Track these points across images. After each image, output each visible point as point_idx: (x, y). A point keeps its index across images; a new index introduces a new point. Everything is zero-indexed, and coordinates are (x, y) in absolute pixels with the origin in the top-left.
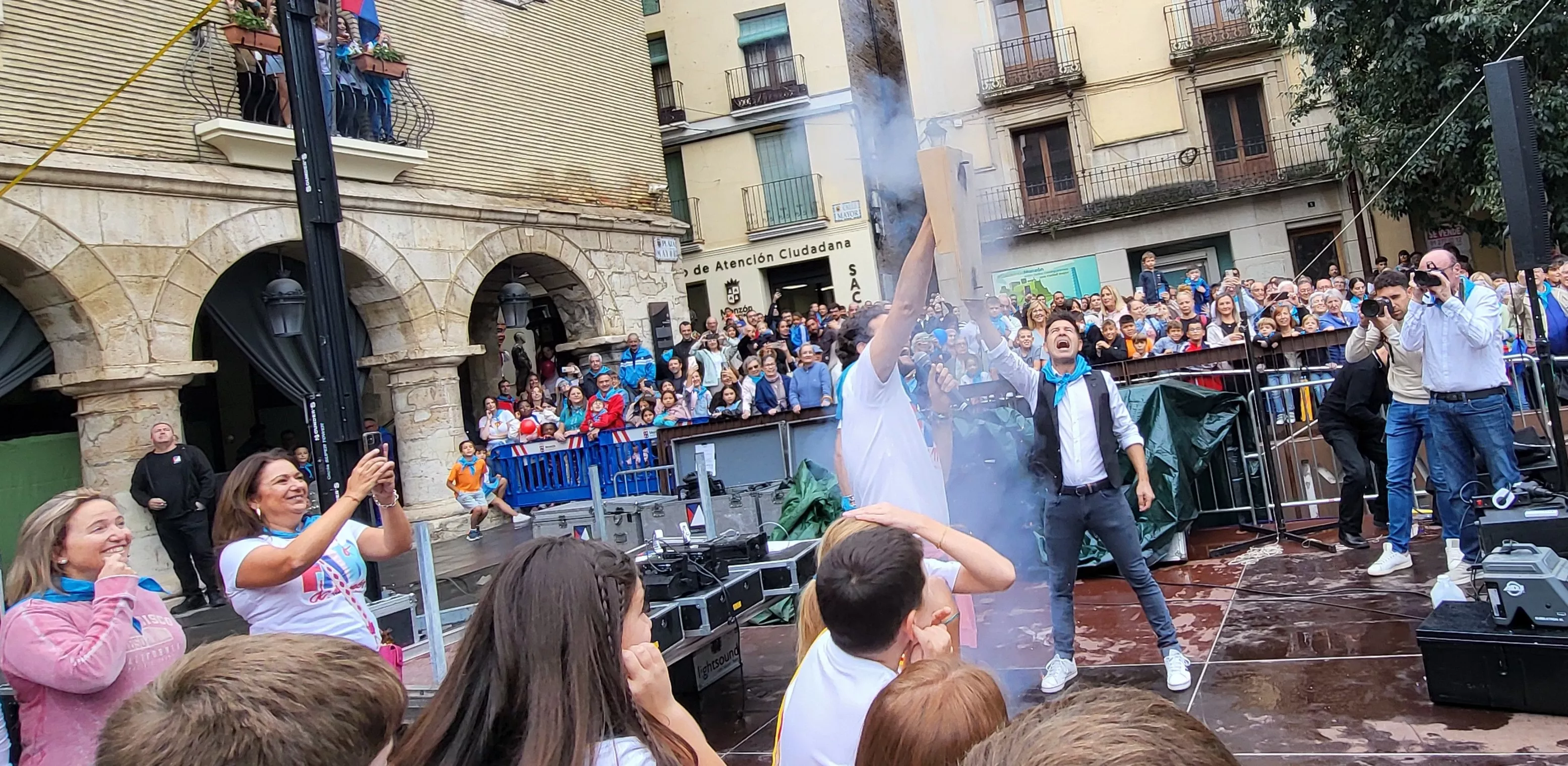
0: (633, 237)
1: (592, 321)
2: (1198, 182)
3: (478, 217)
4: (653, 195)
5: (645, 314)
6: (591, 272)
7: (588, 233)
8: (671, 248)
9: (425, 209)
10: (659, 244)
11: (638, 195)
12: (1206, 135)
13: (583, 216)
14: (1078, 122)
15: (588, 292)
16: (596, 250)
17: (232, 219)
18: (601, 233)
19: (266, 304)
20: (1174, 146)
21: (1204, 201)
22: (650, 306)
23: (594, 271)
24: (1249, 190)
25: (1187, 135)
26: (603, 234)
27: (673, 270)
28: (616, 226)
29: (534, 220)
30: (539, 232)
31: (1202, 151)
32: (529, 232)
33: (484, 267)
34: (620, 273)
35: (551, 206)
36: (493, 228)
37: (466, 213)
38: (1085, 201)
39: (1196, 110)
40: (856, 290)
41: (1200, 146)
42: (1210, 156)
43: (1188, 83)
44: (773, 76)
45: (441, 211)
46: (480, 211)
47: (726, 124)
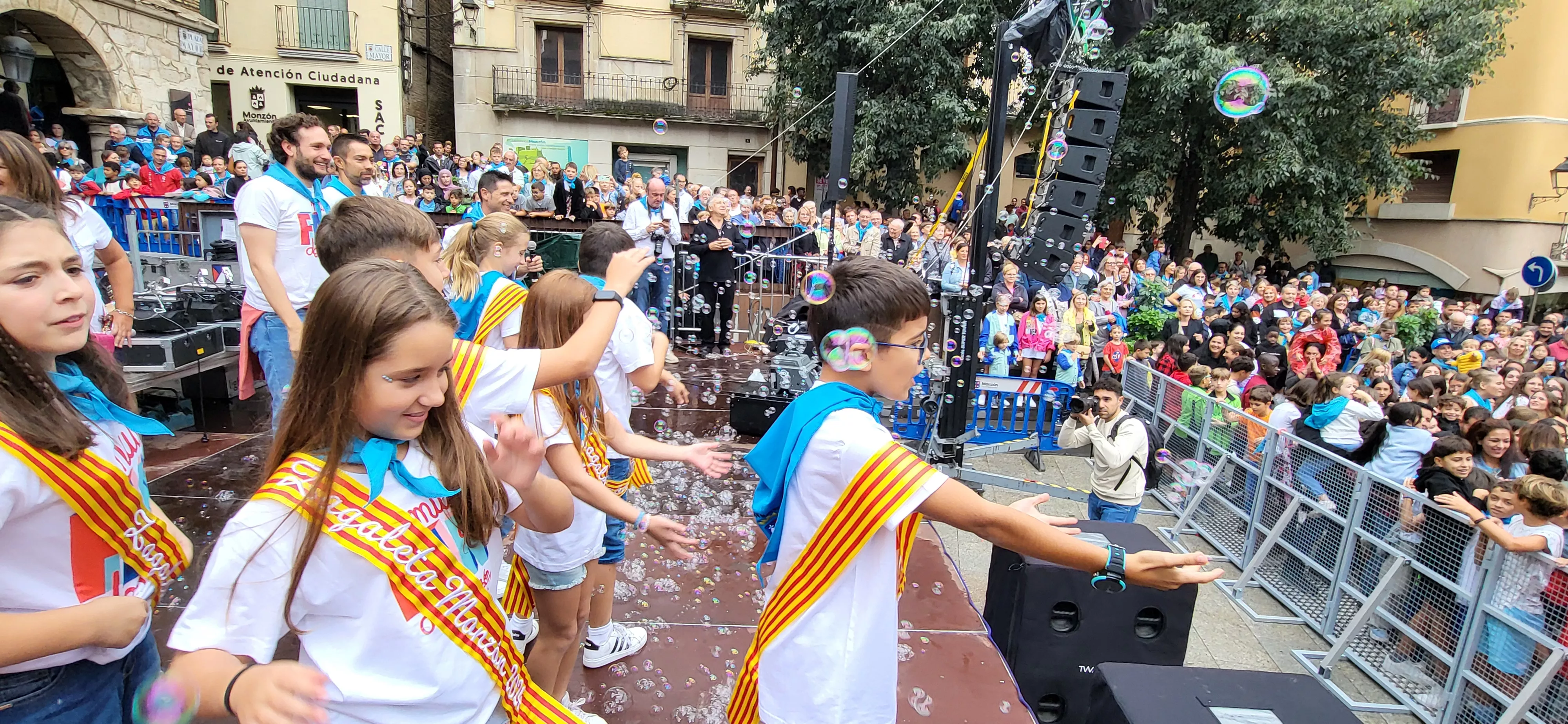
0: (156, 24)
1: (106, 93)
2: (674, 105)
5: (166, 98)
8: (197, 43)
10: (185, 36)
12: (686, 70)
14: (591, 33)
15: (103, 64)
16: (114, 26)
18: (122, 11)
20: (661, 72)
21: (675, 118)
22: (171, 92)
23: (111, 45)
24: (708, 120)
25: (672, 67)
26: (123, 13)
27: (197, 63)
28: (138, 7)
31: (681, 82)
34: (140, 54)
38: (586, 97)
39: (682, 49)
40: (380, 122)
41: (680, 78)
42: (685, 87)
43: (680, 26)
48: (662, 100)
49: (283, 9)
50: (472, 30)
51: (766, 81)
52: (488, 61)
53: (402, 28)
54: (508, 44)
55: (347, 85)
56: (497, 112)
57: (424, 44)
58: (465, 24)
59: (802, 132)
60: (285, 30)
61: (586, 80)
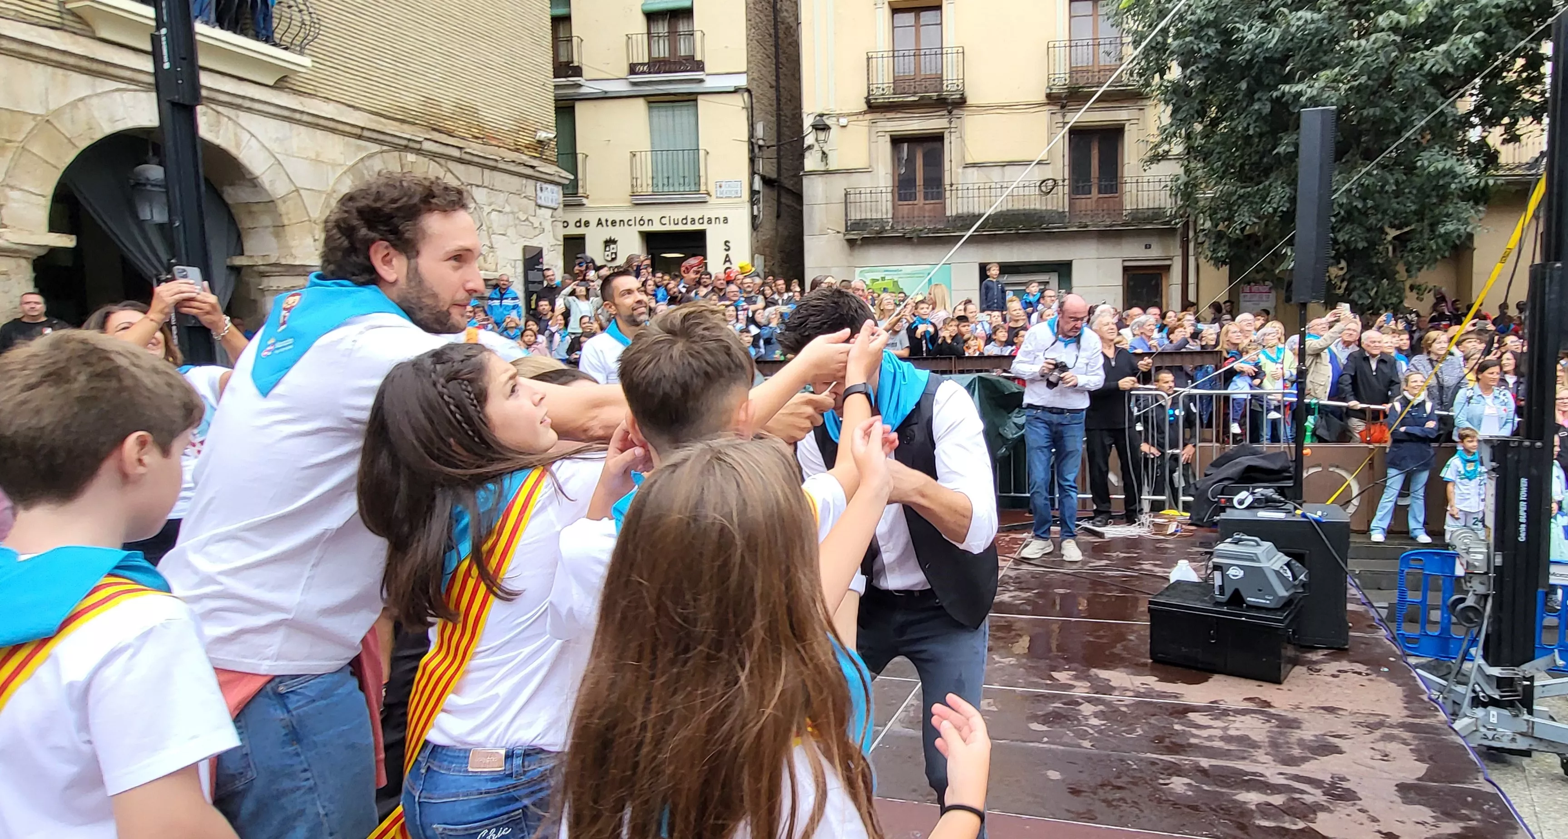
0: (516, 180)
2: (1052, 211)
3: (360, 134)
4: (540, 142)
5: (519, 256)
7: (471, 167)
8: (553, 195)
9: (305, 118)
10: (541, 189)
11: (525, 140)
12: (1067, 169)
13: (468, 150)
14: (953, 138)
16: (478, 186)
17: (98, 95)
18: (485, 170)
19: (133, 187)
20: (1037, 174)
21: (1055, 227)
22: (525, 249)
24: (1095, 225)
25: (1050, 166)
26: (486, 172)
27: (552, 217)
28: (501, 165)
29: (417, 146)
30: (421, 159)
31: (1061, 183)
32: (411, 157)
34: (500, 211)
35: (436, 136)
36: (375, 148)
37: (348, 129)
38: (948, 213)
39: (1061, 144)
40: (728, 265)
41: (1059, 179)
42: (1067, 189)
43: (1058, 117)
44: (673, 48)
45: (322, 122)
46: (363, 128)
47: (622, 87)
48: (1037, 206)
49: (638, 154)
50: (824, 153)
51: (1170, 169)
52: (839, 184)
53: (752, 160)
54: (861, 163)
55: (697, 227)
56: (849, 241)
57: (773, 175)
58: (816, 147)
60: (639, 176)
61: (948, 193)
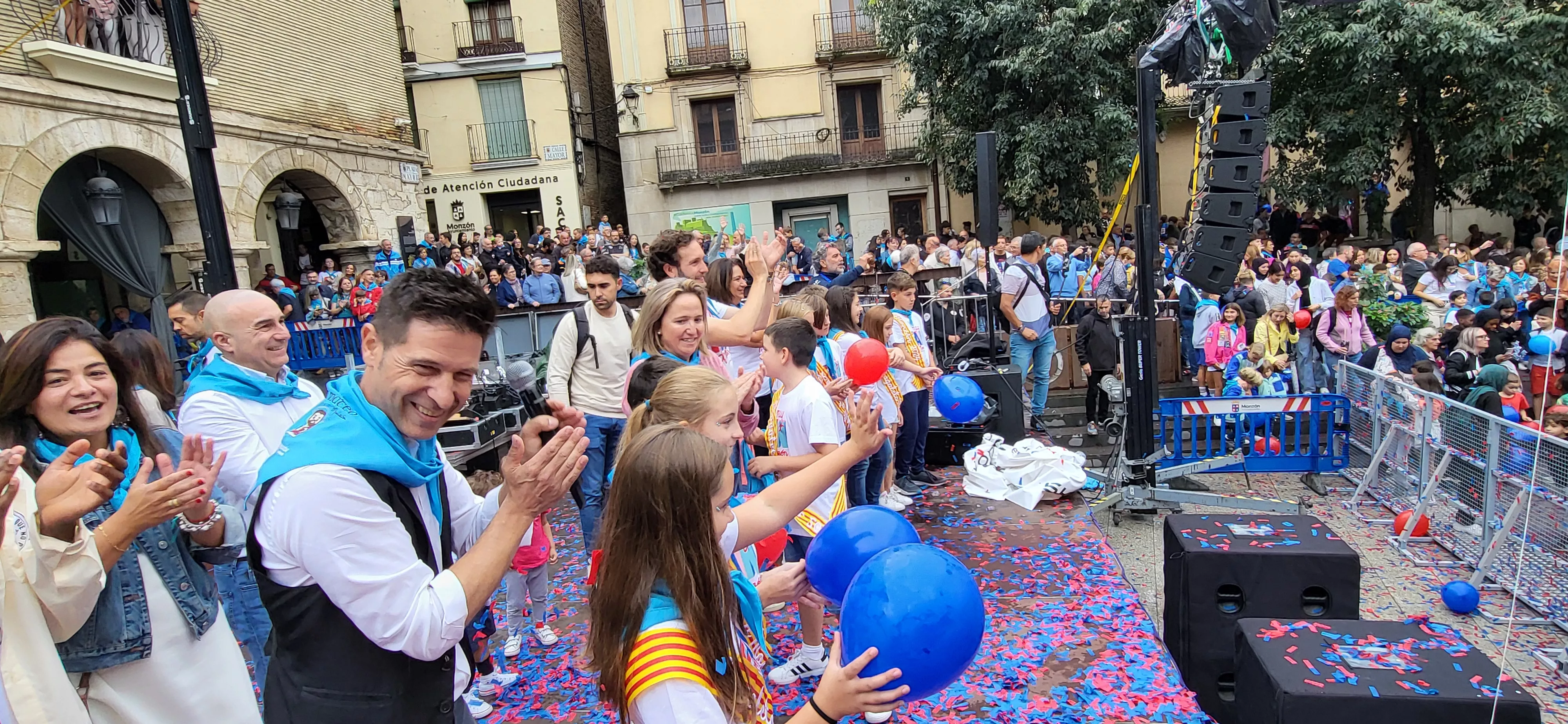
0: (383, 162)
1: (352, 228)
2: (828, 155)
3: (257, 136)
4: (398, 127)
5: (395, 225)
6: (351, 188)
7: (347, 156)
8: (412, 172)
10: (404, 169)
11: (387, 127)
12: (837, 119)
13: (343, 141)
14: (742, 99)
15: (349, 205)
16: (354, 171)
17: (61, 125)
19: (89, 196)
20: (813, 125)
21: (832, 168)
22: (398, 219)
23: (353, 187)
24: (864, 165)
25: (824, 118)
26: (359, 158)
27: (415, 189)
28: (370, 151)
29: (304, 142)
30: (308, 153)
31: (833, 131)
32: (300, 152)
33: (265, 178)
34: (374, 190)
35: (317, 131)
36: (272, 147)
37: (251, 133)
38: (744, 162)
39: (831, 99)
40: (561, 216)
41: (832, 127)
42: (838, 136)
43: (827, 77)
44: (494, 31)
45: (229, 130)
46: (261, 131)
47: (453, 69)
48: (816, 152)
49: (473, 127)
50: (635, 117)
51: (919, 115)
52: (650, 143)
53: (573, 127)
54: (667, 123)
55: (531, 186)
56: (662, 190)
57: (592, 137)
58: (628, 112)
59: (962, 163)
60: (476, 145)
61: (742, 146)
